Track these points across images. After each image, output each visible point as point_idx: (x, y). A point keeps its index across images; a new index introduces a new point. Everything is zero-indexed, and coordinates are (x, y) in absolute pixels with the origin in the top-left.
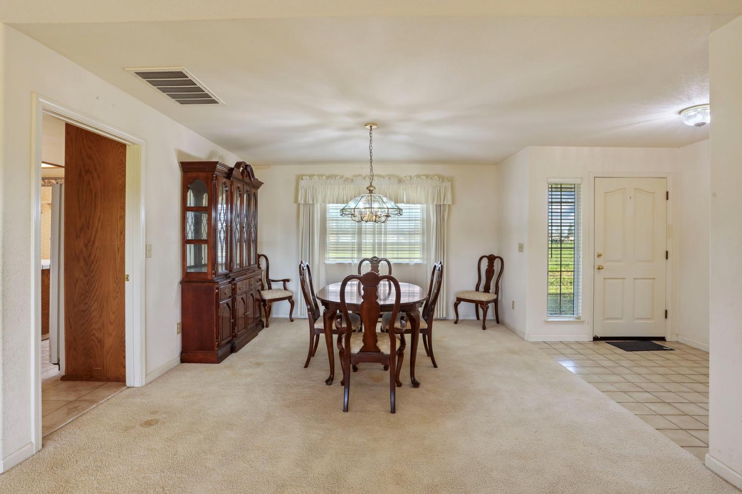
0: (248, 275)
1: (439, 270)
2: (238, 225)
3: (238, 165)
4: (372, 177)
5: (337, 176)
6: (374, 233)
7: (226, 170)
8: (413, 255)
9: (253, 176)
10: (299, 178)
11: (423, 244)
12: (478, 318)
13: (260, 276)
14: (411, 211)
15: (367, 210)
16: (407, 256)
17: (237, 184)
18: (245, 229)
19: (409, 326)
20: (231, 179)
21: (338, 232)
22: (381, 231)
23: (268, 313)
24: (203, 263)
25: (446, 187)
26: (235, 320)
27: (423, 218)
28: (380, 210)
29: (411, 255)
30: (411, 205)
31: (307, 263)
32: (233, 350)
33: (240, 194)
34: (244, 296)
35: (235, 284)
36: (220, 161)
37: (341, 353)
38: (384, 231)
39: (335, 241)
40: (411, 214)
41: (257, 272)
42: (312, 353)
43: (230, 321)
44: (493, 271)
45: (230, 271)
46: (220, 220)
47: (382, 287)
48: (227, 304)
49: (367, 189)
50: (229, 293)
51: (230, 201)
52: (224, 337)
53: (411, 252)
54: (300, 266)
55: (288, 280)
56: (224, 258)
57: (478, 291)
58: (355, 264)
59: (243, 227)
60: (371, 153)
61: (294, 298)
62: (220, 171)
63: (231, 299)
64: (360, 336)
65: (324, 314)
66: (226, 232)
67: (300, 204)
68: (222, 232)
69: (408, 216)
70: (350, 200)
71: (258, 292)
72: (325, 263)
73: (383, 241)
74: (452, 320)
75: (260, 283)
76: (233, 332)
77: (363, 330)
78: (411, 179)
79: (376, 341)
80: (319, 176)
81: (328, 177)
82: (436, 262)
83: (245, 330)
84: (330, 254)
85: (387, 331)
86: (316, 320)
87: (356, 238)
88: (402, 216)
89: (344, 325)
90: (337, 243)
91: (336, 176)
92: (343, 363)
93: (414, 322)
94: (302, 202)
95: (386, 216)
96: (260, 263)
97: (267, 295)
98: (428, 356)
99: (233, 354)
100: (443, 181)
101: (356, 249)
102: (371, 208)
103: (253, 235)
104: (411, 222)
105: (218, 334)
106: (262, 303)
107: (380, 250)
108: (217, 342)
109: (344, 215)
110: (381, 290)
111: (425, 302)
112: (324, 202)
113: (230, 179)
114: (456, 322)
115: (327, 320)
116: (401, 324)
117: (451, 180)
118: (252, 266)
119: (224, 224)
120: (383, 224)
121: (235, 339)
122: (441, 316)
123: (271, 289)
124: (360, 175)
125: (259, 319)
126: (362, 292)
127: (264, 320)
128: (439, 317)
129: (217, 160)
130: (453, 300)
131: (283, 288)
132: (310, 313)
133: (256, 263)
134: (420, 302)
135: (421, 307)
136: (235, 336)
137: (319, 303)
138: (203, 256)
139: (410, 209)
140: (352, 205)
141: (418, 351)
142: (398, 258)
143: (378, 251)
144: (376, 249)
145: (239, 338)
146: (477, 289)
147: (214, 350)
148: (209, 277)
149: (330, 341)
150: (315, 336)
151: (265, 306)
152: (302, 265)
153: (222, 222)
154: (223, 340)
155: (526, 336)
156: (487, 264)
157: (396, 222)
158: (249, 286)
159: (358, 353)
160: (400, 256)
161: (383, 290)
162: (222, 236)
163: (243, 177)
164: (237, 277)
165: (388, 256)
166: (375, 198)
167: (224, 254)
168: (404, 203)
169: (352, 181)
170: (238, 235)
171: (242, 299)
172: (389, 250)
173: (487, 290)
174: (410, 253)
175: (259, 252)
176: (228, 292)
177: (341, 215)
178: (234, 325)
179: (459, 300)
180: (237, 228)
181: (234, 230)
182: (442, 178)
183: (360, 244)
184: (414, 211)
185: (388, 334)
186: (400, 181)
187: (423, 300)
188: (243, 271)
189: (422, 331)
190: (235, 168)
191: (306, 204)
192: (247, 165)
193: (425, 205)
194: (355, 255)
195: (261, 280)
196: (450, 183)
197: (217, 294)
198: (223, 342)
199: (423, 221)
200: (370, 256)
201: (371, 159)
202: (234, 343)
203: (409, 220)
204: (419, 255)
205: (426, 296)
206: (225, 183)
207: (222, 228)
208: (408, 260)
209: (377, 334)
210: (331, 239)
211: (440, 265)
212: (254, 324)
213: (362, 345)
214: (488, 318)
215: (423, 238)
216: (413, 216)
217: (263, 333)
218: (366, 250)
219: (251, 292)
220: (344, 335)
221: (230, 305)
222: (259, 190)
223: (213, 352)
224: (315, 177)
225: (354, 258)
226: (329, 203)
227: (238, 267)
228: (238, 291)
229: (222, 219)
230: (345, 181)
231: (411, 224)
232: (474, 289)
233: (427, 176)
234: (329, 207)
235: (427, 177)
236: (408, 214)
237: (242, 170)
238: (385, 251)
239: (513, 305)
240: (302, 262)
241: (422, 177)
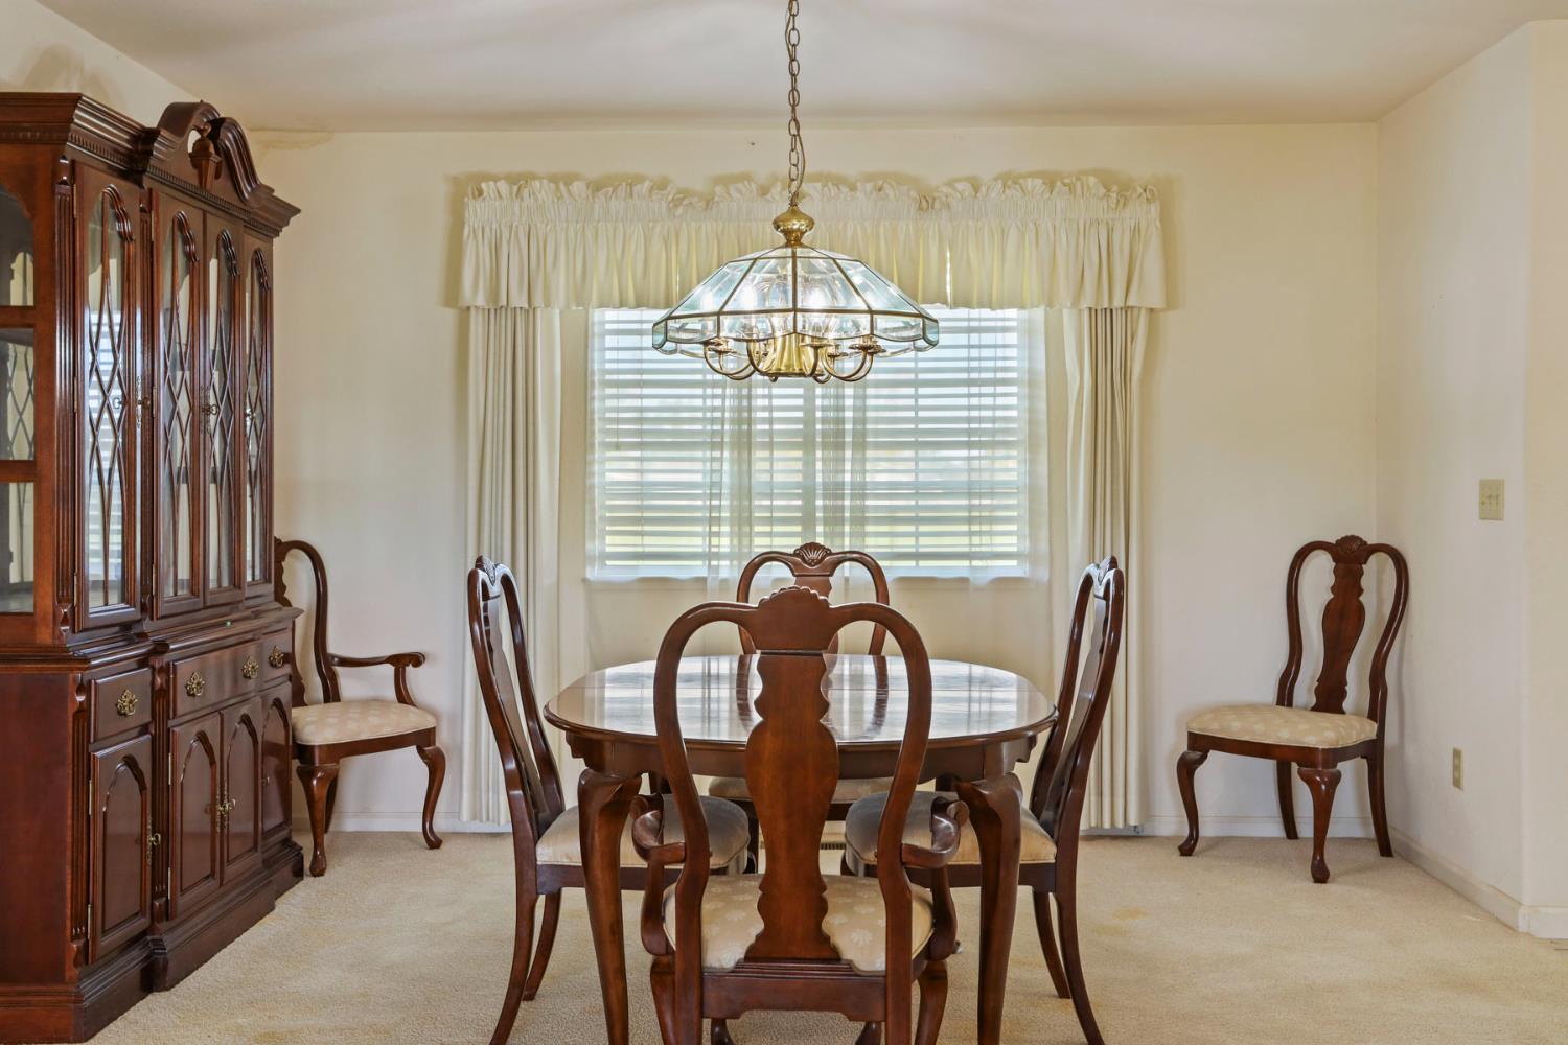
0: (230, 629)
1: (1106, 596)
2: (183, 396)
3: (178, 117)
4: (796, 181)
5: (640, 179)
6: (807, 443)
7: (121, 139)
8: (986, 540)
9: (251, 174)
10: (467, 189)
11: (1032, 491)
12: (1291, 831)
13: (286, 636)
14: (975, 338)
15: (777, 319)
16: (960, 544)
17: (173, 208)
18: (212, 418)
19: (967, 850)
20: (147, 183)
21: (645, 439)
22: (841, 433)
23: (324, 809)
24: (14, 578)
25: (1136, 230)
26: (166, 836)
27: (1031, 372)
28: (834, 321)
29: (976, 540)
30: (975, 313)
31: (504, 569)
32: (154, 978)
33: (190, 256)
34: (210, 726)
35: (166, 670)
36: (89, 93)
37: (661, 973)
38: (855, 433)
39: (632, 477)
40: (975, 353)
41: (272, 616)
42: (524, 984)
43: (142, 841)
44: (1360, 611)
45: (144, 608)
46: (95, 369)
47: (846, 686)
48: (130, 762)
49: (777, 227)
50: (138, 713)
51: (141, 292)
52: (113, 918)
53: (975, 528)
54: (472, 577)
55: (417, 659)
56: (115, 561)
57: (1290, 705)
58: (724, 581)
59: (207, 410)
60: (793, 59)
61: (443, 740)
62: (93, 143)
63: (148, 736)
64: (744, 891)
65: (584, 794)
66: (125, 427)
67: (469, 308)
68: (106, 427)
69: (964, 364)
70: (699, 282)
71: (275, 712)
72: (585, 580)
73: (847, 478)
74: (1168, 838)
75: (287, 669)
76: (154, 896)
77: (762, 868)
78: (976, 190)
79: (822, 909)
80: (554, 179)
81: (596, 187)
82: (1092, 560)
83: (213, 883)
84: (609, 539)
85: (870, 871)
86: (548, 826)
87: (726, 466)
88: (932, 353)
89: (675, 838)
90: (641, 490)
91: (634, 181)
92: (668, 1020)
93: (993, 825)
94: (481, 301)
95: (864, 348)
96: (286, 579)
97: (318, 726)
98: (1062, 993)
99: (155, 1000)
100: (1124, 200)
101: (726, 514)
102: (795, 310)
103: (252, 448)
104: (974, 390)
105: (83, 898)
106: (295, 763)
107: (834, 519)
108: (74, 938)
109: (669, 345)
110: (841, 701)
111: (1043, 738)
112: (580, 297)
113: (140, 184)
114: (1187, 849)
115: (595, 821)
116: (934, 832)
117: (1161, 194)
118: (248, 592)
119: (116, 392)
120: (849, 390)
121: (163, 926)
122: (1120, 824)
123: (337, 698)
124: (745, 177)
125: (283, 834)
126: (756, 688)
127: (305, 842)
128: (1107, 825)
129: (75, 90)
130: (1171, 745)
131: (391, 693)
132: (519, 792)
133: (267, 580)
134: (1022, 739)
135: (1024, 759)
136: (167, 913)
137: (557, 740)
138: (13, 546)
139: (970, 330)
140: (707, 298)
141: (1013, 972)
142: (917, 556)
143: (826, 522)
144: (819, 515)
145: (185, 920)
146: (1285, 697)
147: (61, 980)
148: (44, 636)
149: (607, 917)
150: (542, 899)
151: (306, 775)
152: (482, 575)
153: (106, 379)
154: (104, 932)
155: (1522, 911)
156: (1330, 580)
157: (910, 391)
158: (235, 681)
159: (738, 965)
160: (927, 544)
161: (852, 701)
162: (107, 439)
163: (201, 176)
164: (175, 638)
165: (872, 546)
166: (812, 270)
167: (116, 540)
168: (945, 302)
169: (709, 202)
170: (180, 445)
171: (202, 738)
172: (878, 521)
173: (1330, 698)
174: (971, 534)
175: (281, 532)
176: (136, 705)
177: (658, 347)
178: (160, 861)
179: (1201, 745)
180: (175, 413)
181: (163, 418)
182: (1119, 188)
183: (744, 492)
184: (987, 338)
185: (875, 882)
186: (926, 202)
187: (1037, 727)
188: (203, 608)
189: (1034, 875)
190: (163, 132)
191: (497, 308)
192: (223, 120)
193: (1039, 314)
194: (724, 544)
195: (289, 658)
196: (1154, 209)
197: (83, 712)
198: (106, 942)
199: (1032, 384)
200: (789, 545)
201: (794, 89)
202: (159, 943)
203: (970, 383)
204: (1013, 540)
205: (1046, 709)
206: (116, 199)
207: (105, 406)
208: (966, 563)
209: (825, 880)
210: (612, 471)
211: (1111, 574)
212: (257, 858)
213: (759, 926)
214: (1335, 830)
215: (1032, 462)
216: (984, 364)
217: (297, 903)
218: (770, 521)
219: (244, 710)
220: (674, 886)
221: (145, 765)
222: (276, 241)
223: (60, 988)
224: (537, 184)
225: (718, 556)
226: (602, 305)
227: (183, 592)
228: (183, 704)
229: (106, 368)
230: (677, 202)
231: (974, 401)
232: (1270, 693)
233: (1050, 180)
234: (603, 323)
235: (1051, 185)
236: (963, 353)
237: (197, 144)
238: (860, 520)
239: (1457, 768)
240: (479, 563)
241: (1029, 183)
